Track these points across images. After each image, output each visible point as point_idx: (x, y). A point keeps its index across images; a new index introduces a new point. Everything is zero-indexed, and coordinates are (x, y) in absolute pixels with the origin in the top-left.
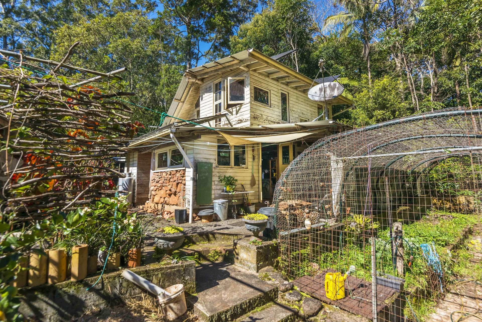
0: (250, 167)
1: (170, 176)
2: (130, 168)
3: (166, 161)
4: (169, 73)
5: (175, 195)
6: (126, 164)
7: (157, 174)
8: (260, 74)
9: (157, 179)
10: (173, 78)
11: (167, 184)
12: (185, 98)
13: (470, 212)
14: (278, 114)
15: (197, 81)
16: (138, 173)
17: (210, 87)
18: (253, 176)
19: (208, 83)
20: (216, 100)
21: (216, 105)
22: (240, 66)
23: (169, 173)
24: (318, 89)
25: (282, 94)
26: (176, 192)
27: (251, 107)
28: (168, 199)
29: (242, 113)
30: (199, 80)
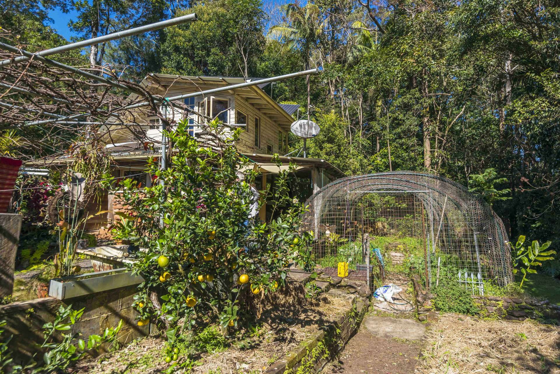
8: (241, 97)
13: (385, 235)
14: (252, 138)
15: (160, 88)
24: (298, 125)
25: (256, 119)
30: (162, 86)
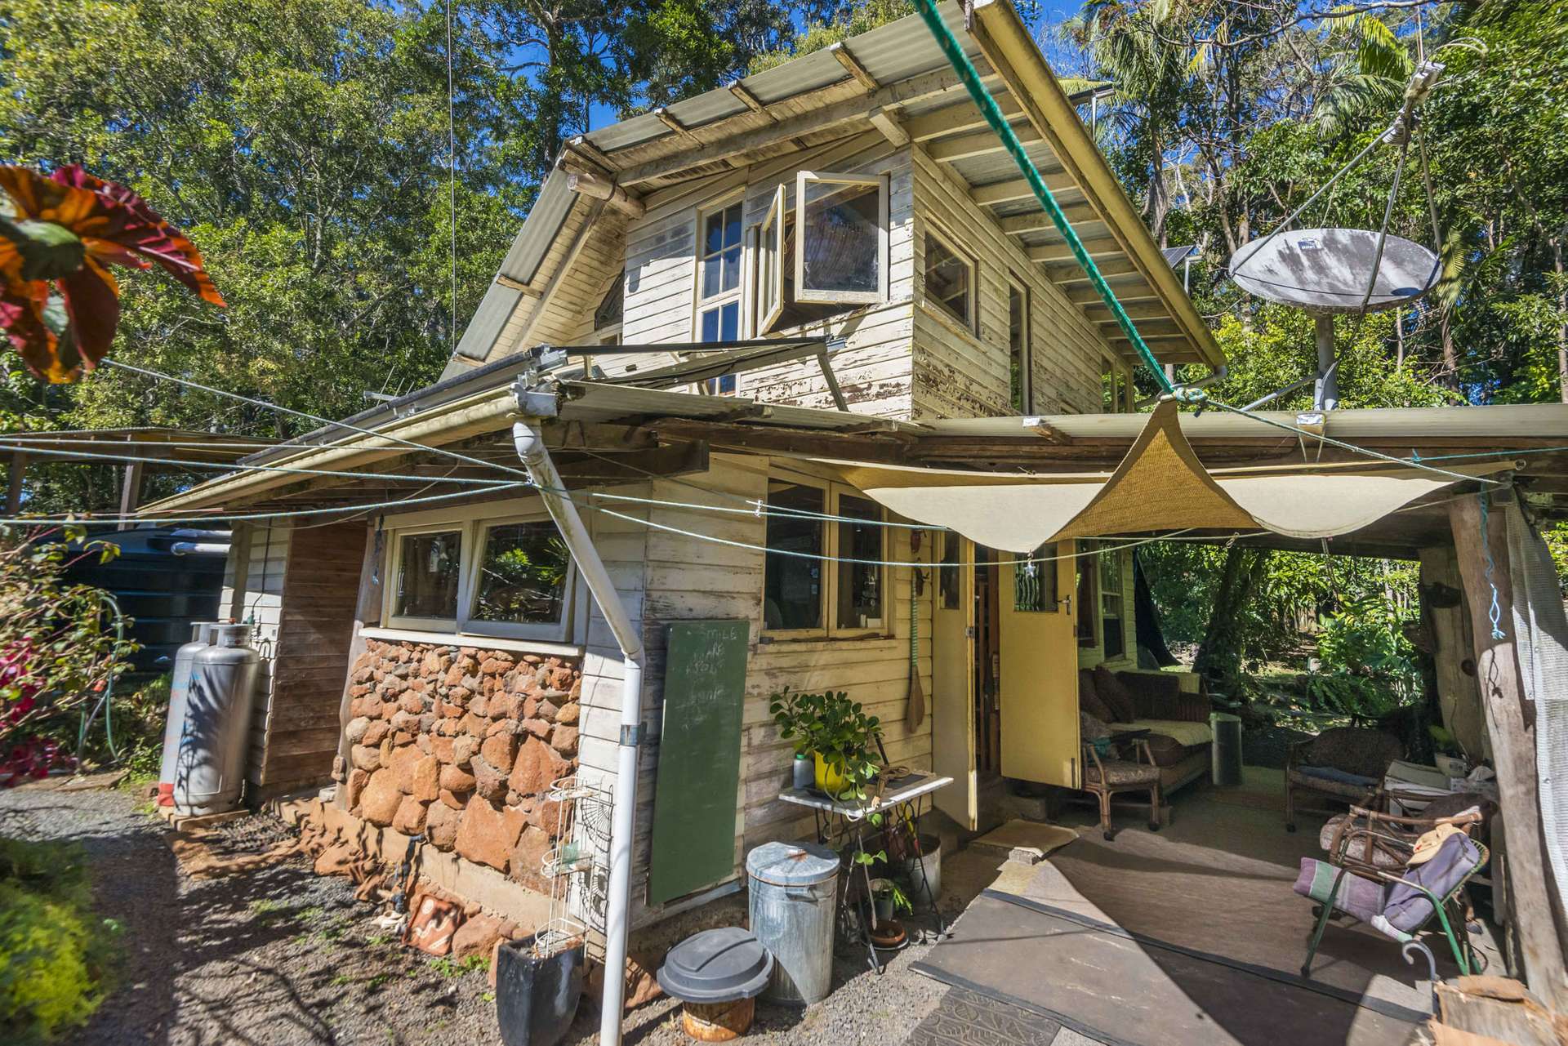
0: (902, 630)
1: (470, 682)
2: (250, 597)
3: (447, 580)
4: (469, 208)
5: (498, 800)
6: (229, 569)
7: (393, 651)
8: (945, 174)
9: (389, 681)
10: (484, 228)
11: (449, 726)
12: (553, 279)
15: (618, 202)
16: (284, 622)
17: (679, 231)
18: (912, 678)
19: (669, 210)
20: (710, 290)
21: (710, 317)
22: (875, 111)
23: (467, 662)
24: (1275, 256)
25: (1014, 292)
26: (504, 786)
27: (916, 327)
28: (451, 816)
29: (863, 354)
30: (626, 194)
